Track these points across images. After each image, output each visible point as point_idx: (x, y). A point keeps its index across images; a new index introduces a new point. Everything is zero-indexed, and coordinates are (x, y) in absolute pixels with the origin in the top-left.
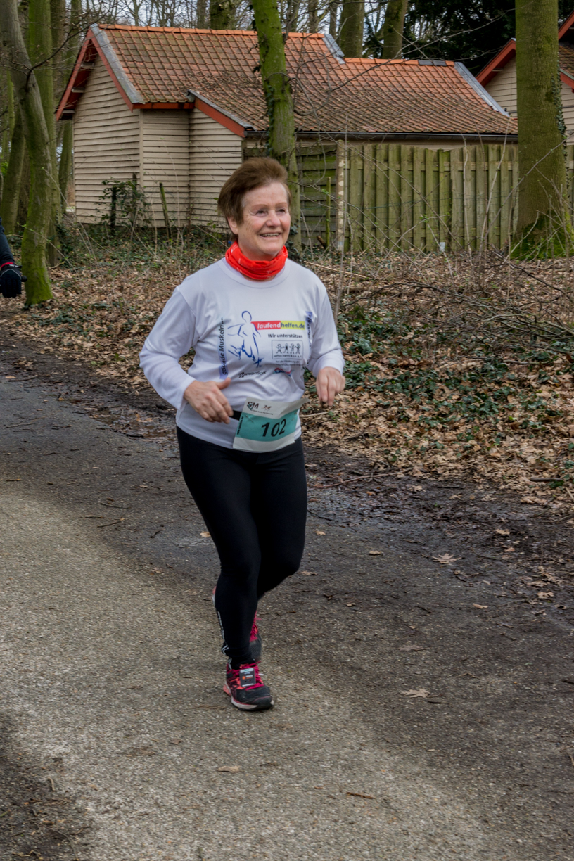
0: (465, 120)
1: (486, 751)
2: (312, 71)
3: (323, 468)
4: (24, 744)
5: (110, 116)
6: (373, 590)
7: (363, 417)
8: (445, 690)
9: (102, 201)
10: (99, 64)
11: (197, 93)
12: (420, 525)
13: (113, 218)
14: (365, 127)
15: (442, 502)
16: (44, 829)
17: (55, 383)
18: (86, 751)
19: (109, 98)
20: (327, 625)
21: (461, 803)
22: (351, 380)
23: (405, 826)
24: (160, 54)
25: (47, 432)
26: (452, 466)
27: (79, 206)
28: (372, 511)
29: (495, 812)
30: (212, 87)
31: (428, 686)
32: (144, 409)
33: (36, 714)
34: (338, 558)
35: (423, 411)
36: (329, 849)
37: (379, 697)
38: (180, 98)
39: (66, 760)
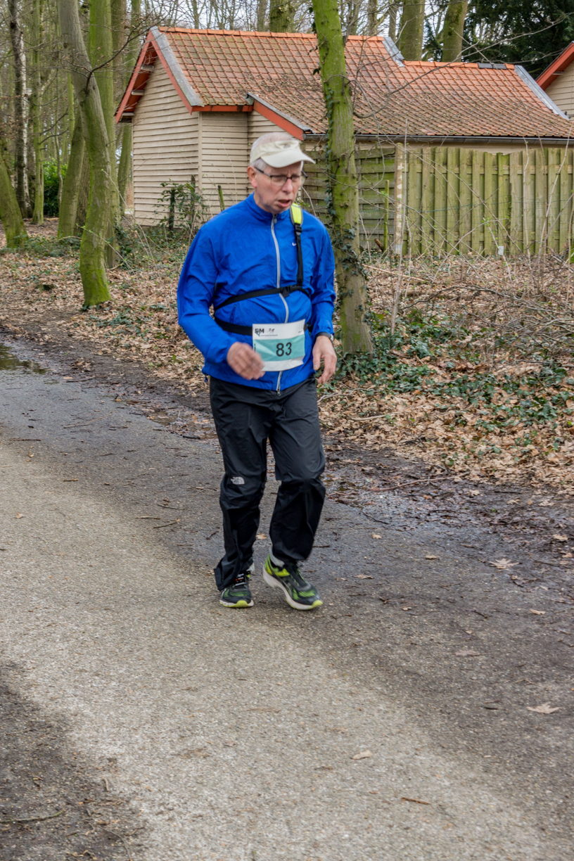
0: (525, 124)
1: (543, 759)
2: (372, 74)
3: (380, 472)
4: (79, 744)
5: (169, 119)
6: (430, 594)
7: (420, 420)
8: (502, 696)
9: (161, 203)
10: (159, 67)
11: (256, 96)
12: (478, 529)
13: (171, 221)
14: (424, 131)
15: (499, 507)
16: (98, 829)
17: (112, 384)
18: (140, 752)
19: (168, 100)
20: (383, 629)
21: (518, 810)
22: (409, 384)
23: (460, 833)
24: (220, 57)
25: (104, 433)
26: (510, 470)
27: (138, 208)
28: (429, 515)
29: (552, 820)
30: (271, 90)
31: (485, 692)
32: (201, 410)
33: (91, 714)
34: (394, 562)
35: (481, 415)
36: (384, 854)
37: (435, 702)
38: (239, 101)
39: (120, 761)
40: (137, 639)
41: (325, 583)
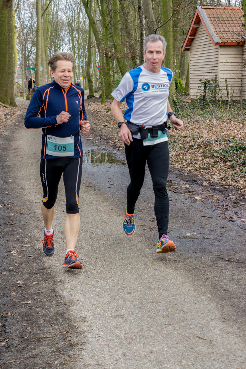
4: (74, 311)
5: (206, 49)
9: (200, 88)
10: (201, 25)
13: (204, 97)
16: (68, 342)
19: (205, 40)
23: (214, 351)
24: (230, 19)
27: (192, 90)
38: (238, 40)
39: (88, 318)
40: (115, 273)
41: (207, 254)
